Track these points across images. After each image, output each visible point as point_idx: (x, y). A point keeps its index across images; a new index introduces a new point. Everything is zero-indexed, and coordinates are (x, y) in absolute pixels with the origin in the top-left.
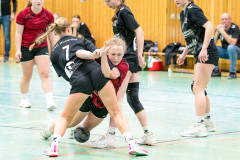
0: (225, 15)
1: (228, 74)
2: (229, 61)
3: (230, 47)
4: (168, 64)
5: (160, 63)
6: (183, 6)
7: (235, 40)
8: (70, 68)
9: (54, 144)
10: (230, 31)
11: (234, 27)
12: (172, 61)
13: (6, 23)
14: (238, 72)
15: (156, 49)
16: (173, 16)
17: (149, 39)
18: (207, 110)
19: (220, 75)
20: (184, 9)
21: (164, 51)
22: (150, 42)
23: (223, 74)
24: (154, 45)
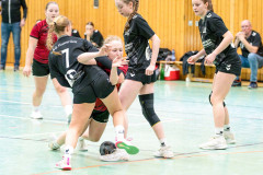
0: (245, 22)
1: (248, 84)
2: (249, 70)
3: (250, 56)
4: (186, 73)
5: (177, 72)
6: (202, 14)
7: (256, 48)
8: (71, 76)
9: (66, 156)
10: (251, 39)
11: (254, 34)
12: (190, 70)
13: (16, 30)
14: (259, 81)
15: (173, 58)
16: (191, 23)
17: (165, 47)
18: (226, 122)
19: (240, 85)
20: (203, 18)
21: (181, 60)
22: (167, 50)
23: (243, 83)
24: (171, 54)
